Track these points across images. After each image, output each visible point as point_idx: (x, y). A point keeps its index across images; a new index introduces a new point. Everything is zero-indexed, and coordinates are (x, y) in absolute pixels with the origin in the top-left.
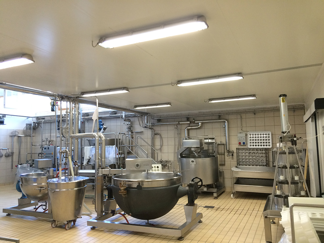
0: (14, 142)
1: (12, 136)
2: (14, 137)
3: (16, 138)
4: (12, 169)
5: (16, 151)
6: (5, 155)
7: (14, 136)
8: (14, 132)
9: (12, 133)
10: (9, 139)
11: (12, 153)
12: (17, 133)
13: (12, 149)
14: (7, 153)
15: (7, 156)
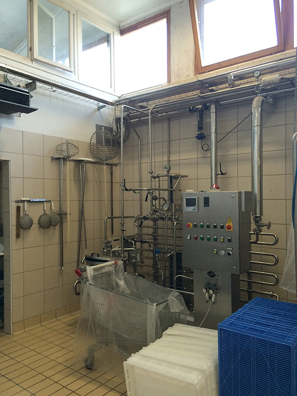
0: (65, 180)
1: (58, 159)
2: (65, 164)
3: (70, 166)
4: (62, 265)
5: (71, 208)
6: (39, 221)
7: (65, 159)
8: (65, 147)
9: (58, 149)
10: (50, 170)
11: (62, 215)
12: (72, 151)
13: (60, 201)
14: (45, 214)
15: (46, 224)
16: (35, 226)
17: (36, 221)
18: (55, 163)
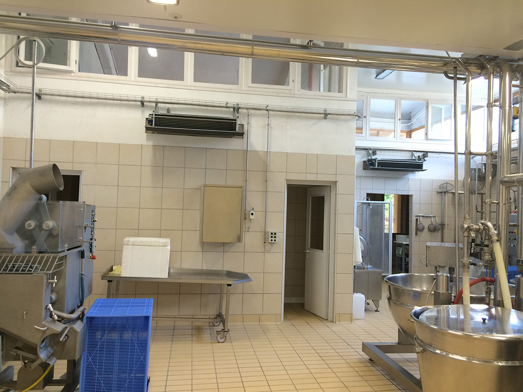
0: (444, 204)
1: (441, 192)
2: (445, 195)
3: (448, 197)
5: (448, 222)
6: (428, 228)
7: (445, 192)
8: (445, 186)
9: (441, 186)
11: (442, 225)
12: (449, 187)
13: (442, 217)
14: (432, 224)
15: (433, 230)
16: (426, 230)
17: (426, 227)
18: (439, 194)
